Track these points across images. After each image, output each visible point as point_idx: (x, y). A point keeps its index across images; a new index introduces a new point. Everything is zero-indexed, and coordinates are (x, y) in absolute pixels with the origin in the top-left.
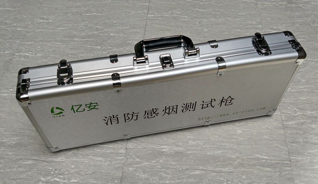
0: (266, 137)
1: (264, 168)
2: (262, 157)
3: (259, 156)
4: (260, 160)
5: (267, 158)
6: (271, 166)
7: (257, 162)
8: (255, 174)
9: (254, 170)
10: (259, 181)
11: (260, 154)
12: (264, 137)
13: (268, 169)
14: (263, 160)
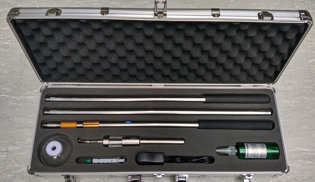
0: (305, 127)
1: (305, 161)
2: (303, 149)
3: (300, 149)
4: (301, 153)
5: (308, 150)
6: (311, 159)
7: (299, 155)
8: (297, 169)
9: (296, 164)
10: (301, 176)
11: (300, 147)
12: (303, 127)
13: (309, 162)
14: (304, 153)
